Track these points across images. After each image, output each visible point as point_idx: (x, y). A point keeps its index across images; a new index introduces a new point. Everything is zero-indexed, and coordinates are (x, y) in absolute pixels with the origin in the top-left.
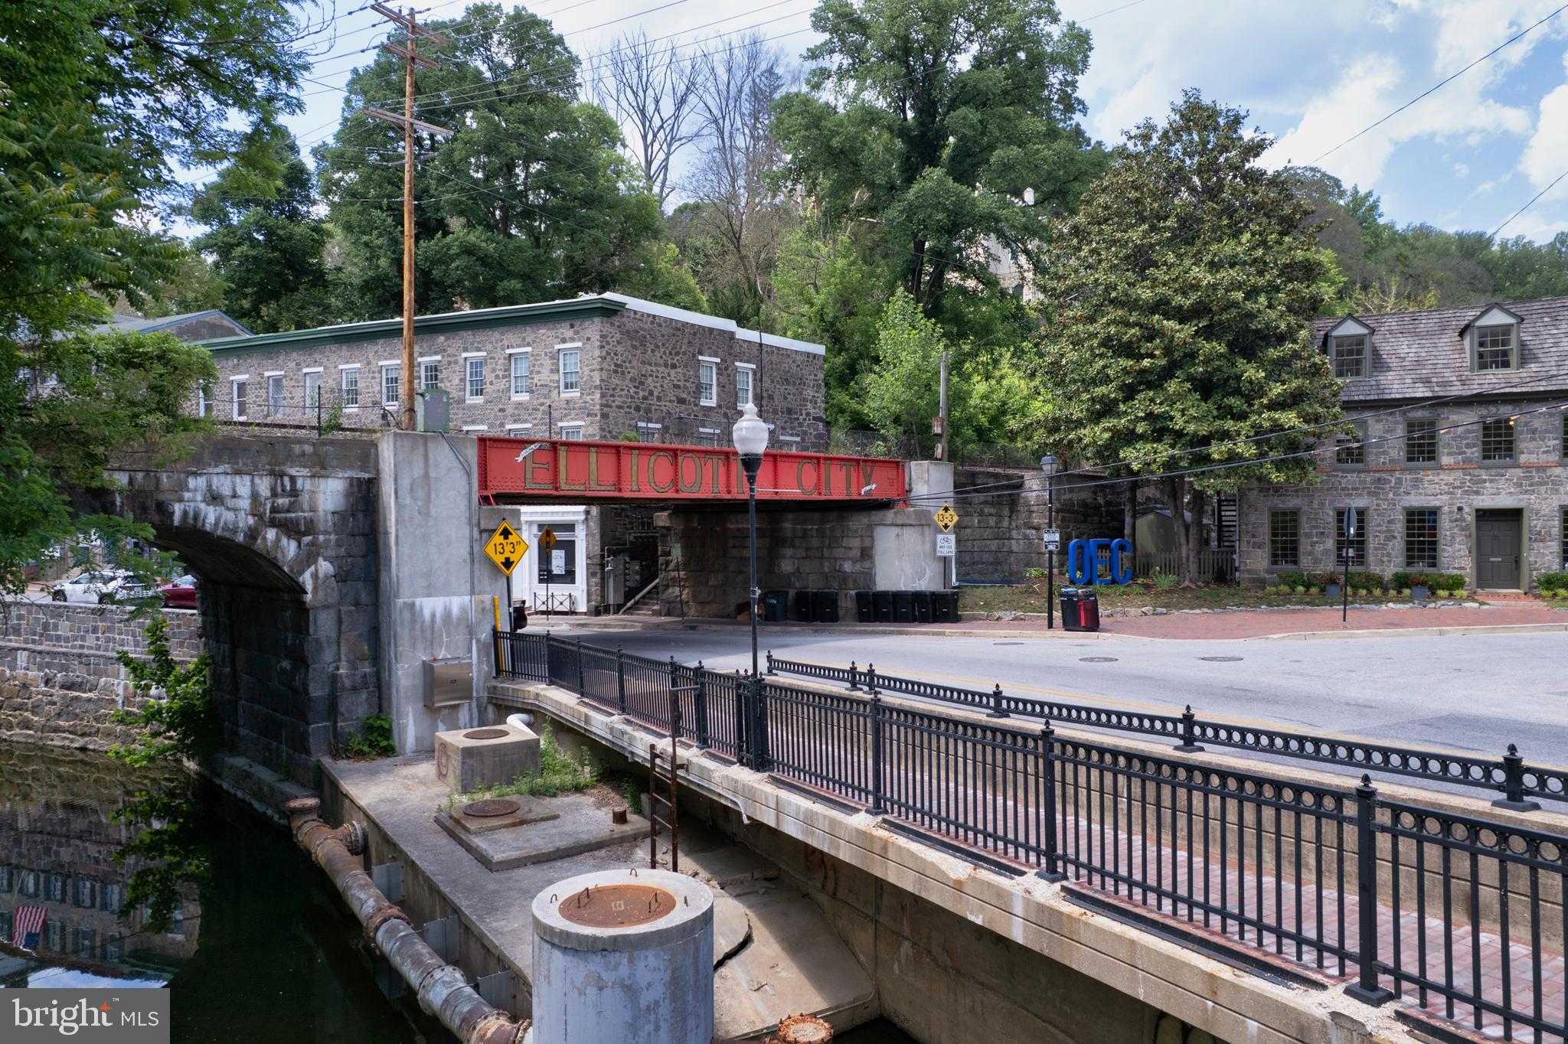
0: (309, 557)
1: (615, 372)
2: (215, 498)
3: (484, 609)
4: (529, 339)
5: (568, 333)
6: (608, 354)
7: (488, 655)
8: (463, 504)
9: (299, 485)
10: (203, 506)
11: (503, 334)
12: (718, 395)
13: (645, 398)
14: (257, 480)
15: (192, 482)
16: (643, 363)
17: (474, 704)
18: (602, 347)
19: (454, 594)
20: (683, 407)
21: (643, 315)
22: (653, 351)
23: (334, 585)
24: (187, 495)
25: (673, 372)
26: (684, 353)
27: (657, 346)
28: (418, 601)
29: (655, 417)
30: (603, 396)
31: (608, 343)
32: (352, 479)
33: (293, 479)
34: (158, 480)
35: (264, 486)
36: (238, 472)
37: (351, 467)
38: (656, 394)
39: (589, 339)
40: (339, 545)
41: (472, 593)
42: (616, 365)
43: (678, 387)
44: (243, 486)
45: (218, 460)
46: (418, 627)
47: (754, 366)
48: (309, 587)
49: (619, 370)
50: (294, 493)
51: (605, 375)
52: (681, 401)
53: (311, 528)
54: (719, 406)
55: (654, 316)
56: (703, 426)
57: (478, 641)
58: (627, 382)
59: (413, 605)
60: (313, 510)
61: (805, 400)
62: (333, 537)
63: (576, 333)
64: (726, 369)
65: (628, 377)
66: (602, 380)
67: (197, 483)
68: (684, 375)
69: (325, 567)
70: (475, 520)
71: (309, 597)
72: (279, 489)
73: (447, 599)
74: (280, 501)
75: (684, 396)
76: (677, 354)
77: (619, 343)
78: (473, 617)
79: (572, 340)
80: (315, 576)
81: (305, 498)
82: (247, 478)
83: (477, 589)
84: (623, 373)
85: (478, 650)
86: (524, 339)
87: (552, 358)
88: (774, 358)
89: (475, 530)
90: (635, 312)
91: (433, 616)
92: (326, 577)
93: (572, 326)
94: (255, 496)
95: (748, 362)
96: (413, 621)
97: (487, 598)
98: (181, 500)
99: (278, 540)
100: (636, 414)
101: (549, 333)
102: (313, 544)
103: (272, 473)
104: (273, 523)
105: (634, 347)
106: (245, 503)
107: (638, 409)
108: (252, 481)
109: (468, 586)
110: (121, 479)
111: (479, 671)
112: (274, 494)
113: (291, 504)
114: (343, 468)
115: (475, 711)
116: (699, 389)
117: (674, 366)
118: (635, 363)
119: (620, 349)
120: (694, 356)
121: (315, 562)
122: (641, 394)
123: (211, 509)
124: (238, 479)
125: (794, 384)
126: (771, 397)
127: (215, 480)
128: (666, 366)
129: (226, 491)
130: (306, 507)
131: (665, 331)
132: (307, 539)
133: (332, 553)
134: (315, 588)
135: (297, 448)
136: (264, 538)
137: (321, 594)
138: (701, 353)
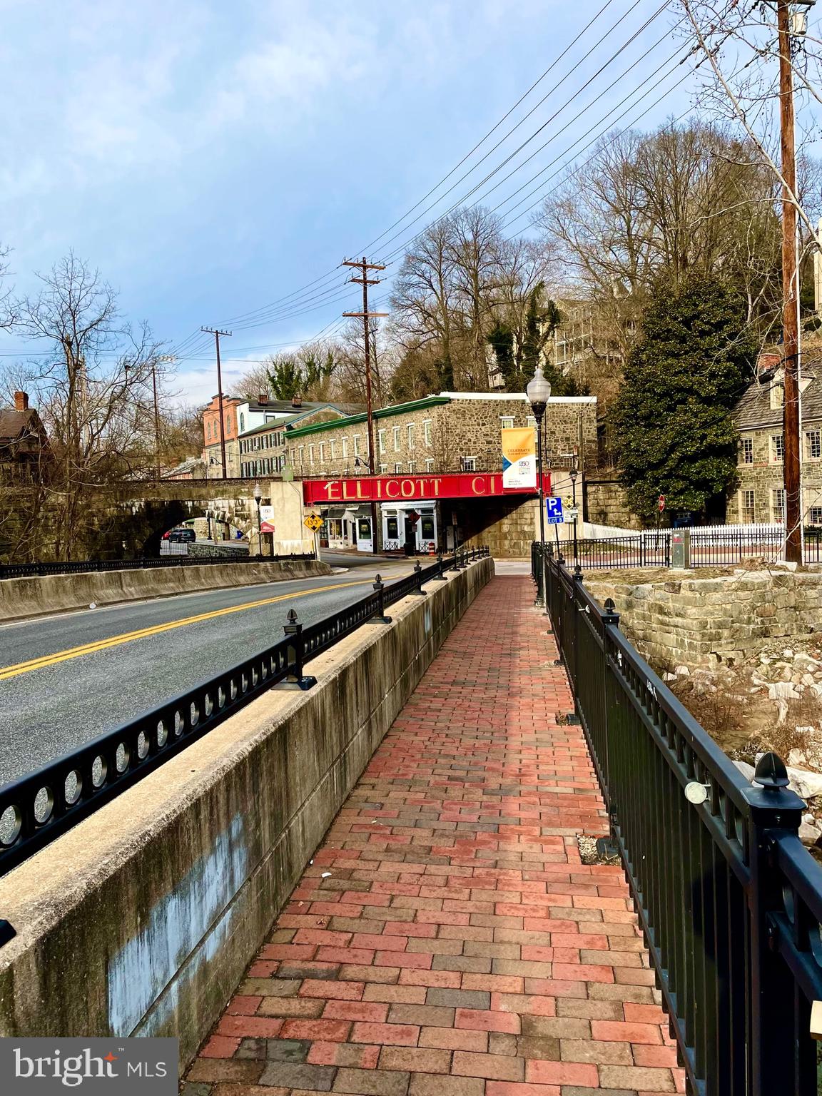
131: (477, 406)
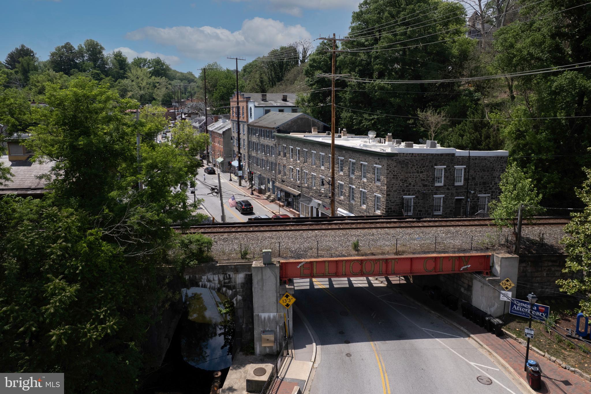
0: (235, 295)
1: (393, 178)
2: (209, 281)
3: (281, 317)
4: (367, 160)
5: (378, 161)
6: (390, 171)
7: (283, 330)
8: (274, 286)
9: (231, 276)
10: (206, 283)
11: (360, 155)
12: (445, 181)
13: (407, 186)
14: (220, 276)
15: (203, 277)
16: (407, 173)
17: (278, 343)
18: (387, 169)
19: (271, 312)
20: (426, 188)
21: (407, 154)
22: (411, 168)
23: (242, 302)
24: (202, 280)
25: (421, 175)
26: (427, 166)
27: (413, 165)
28: (260, 314)
29: (411, 193)
30: (387, 188)
31: (390, 167)
32: (246, 274)
33: (229, 275)
34: (196, 277)
35: (221, 277)
36: (214, 274)
37: (245, 271)
38: (412, 184)
39: (383, 165)
40: (243, 291)
41: (277, 312)
42: (394, 175)
43: (424, 180)
44: (216, 278)
45: (209, 272)
46: (260, 321)
47: (465, 167)
48: (235, 303)
49: (395, 177)
50: (230, 278)
51: (389, 180)
52: (425, 186)
53: (234, 287)
54: (445, 185)
55: (413, 154)
56: (436, 194)
57: (279, 326)
58: (399, 181)
59: (258, 315)
60: (235, 282)
61: (495, 177)
62: (241, 290)
63: (380, 162)
64: (449, 169)
65: (399, 179)
66: (387, 182)
67: (204, 278)
68: (427, 175)
69: (239, 297)
70: (278, 291)
71: (235, 305)
72: (226, 278)
73: (269, 314)
74: (226, 281)
75: (426, 183)
76: (424, 167)
77: (395, 167)
78: (277, 318)
79: (379, 164)
80: (236, 300)
81: (233, 280)
82: (217, 275)
83: (279, 311)
84: (397, 178)
85: (279, 329)
86: (365, 160)
87: (373, 169)
88: (477, 161)
89: (278, 294)
90: (403, 154)
91: (265, 318)
92: (240, 300)
93: (379, 159)
94: (219, 279)
95: (462, 165)
96: (259, 320)
97: (282, 314)
98: (201, 281)
99: (226, 290)
100: (402, 193)
101: (372, 159)
102: (236, 291)
103: (223, 274)
104: (224, 286)
105: (403, 167)
106: (217, 282)
107: (403, 191)
108: (218, 276)
109: (276, 310)
110: (187, 277)
111: (280, 334)
112: (224, 279)
113: (229, 281)
114: (243, 271)
115: (278, 346)
116: (434, 179)
117: (422, 172)
118: (402, 173)
119: (396, 169)
120: (432, 166)
121: (236, 296)
122: (405, 185)
123: (209, 283)
124: (214, 276)
125: (488, 171)
126: (474, 179)
127: (209, 276)
128: (418, 172)
129: (212, 279)
130: (233, 282)
132: (234, 290)
133: (241, 294)
134: (237, 303)
135: (230, 267)
136: (222, 290)
137: (238, 305)
138: (436, 165)
